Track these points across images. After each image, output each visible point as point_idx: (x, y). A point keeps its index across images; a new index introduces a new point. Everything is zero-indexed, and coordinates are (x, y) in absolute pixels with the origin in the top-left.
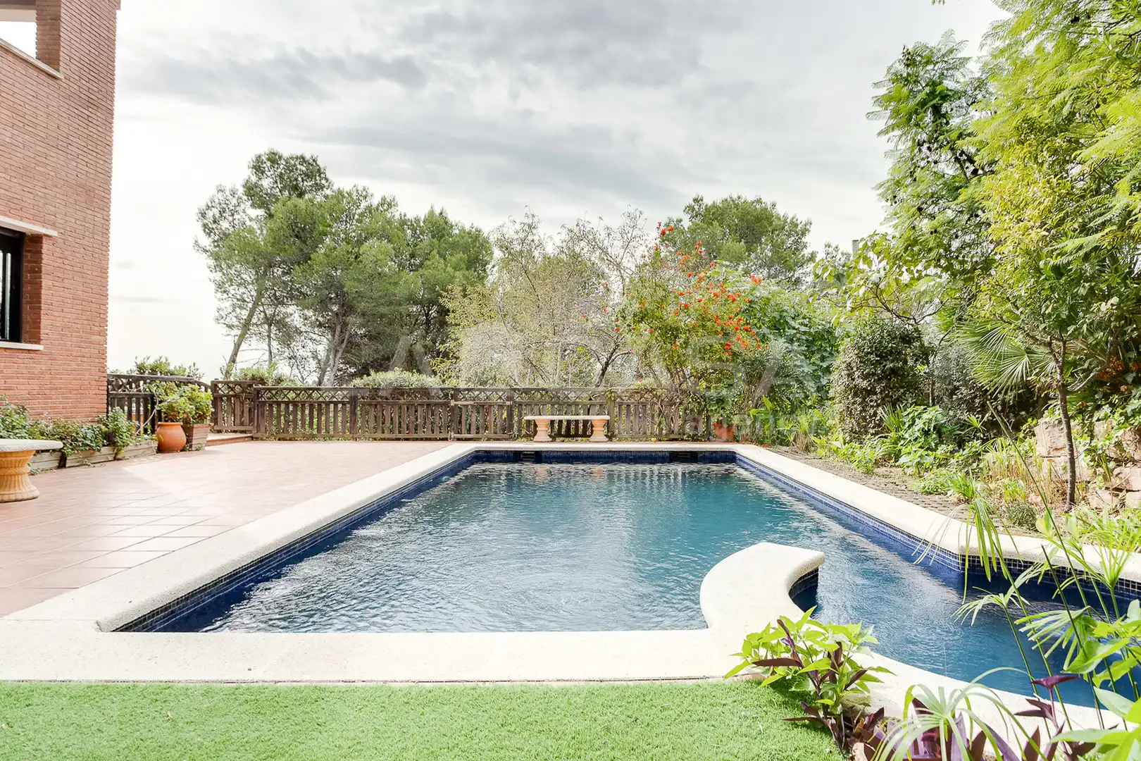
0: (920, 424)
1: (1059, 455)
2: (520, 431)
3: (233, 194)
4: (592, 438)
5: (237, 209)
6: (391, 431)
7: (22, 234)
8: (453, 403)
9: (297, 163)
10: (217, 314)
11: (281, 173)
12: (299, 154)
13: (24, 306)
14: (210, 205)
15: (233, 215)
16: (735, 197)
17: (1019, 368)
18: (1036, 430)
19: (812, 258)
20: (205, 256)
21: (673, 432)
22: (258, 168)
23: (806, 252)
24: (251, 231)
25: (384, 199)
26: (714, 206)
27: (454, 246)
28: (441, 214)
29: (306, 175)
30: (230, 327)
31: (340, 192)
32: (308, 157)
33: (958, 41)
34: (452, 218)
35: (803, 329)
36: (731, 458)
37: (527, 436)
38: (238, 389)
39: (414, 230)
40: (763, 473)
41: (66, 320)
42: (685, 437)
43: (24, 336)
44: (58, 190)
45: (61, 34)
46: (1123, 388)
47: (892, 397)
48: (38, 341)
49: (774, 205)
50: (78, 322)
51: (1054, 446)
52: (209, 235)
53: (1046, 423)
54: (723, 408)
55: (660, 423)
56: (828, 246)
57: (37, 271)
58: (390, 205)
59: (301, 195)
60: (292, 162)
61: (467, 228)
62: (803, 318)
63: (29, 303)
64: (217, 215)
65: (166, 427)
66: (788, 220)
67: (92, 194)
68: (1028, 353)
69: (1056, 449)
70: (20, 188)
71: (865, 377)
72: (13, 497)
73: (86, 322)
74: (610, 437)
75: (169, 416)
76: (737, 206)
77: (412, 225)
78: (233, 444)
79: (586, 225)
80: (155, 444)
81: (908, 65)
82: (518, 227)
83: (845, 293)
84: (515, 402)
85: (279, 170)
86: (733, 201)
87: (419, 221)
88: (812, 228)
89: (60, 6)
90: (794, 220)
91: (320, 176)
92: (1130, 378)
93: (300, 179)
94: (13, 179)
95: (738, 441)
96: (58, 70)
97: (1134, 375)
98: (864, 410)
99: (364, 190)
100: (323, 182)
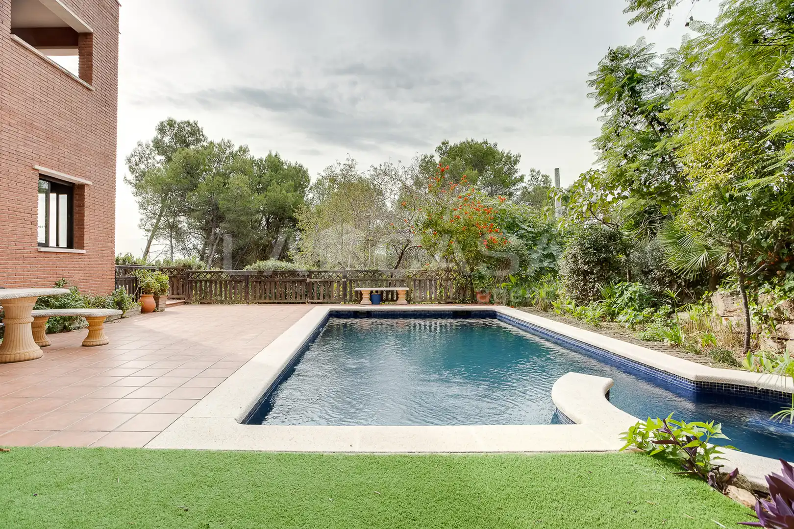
0: (627, 294)
1: (732, 315)
2: (351, 297)
3: (147, 147)
4: (398, 302)
5: (150, 156)
6: (270, 298)
7: (74, 184)
8: (308, 280)
9: (185, 126)
10: (140, 223)
11: (176, 133)
12: (186, 120)
13: (75, 226)
14: (133, 154)
15: (147, 160)
16: (470, 140)
17: (701, 258)
18: (713, 299)
19: (521, 179)
20: (130, 186)
21: (449, 298)
22: (161, 129)
23: (517, 175)
24: (159, 170)
25: (241, 147)
26: (455, 146)
27: (285, 177)
28: (276, 156)
29: (191, 133)
30: (148, 231)
31: (211, 143)
32: (191, 122)
33: (647, 44)
34: (283, 158)
35: (530, 229)
36: (493, 315)
37: (355, 301)
38: (175, 272)
39: (259, 166)
40: (521, 325)
41: (96, 234)
42: (457, 301)
43: (75, 245)
44: (92, 157)
45: (93, 64)
46: (778, 272)
47: (604, 276)
48: (82, 248)
49: (496, 145)
50: (101, 235)
51: (728, 310)
52: (132, 173)
53: (721, 294)
54: (483, 283)
55: (441, 292)
56: (533, 171)
57: (82, 206)
58: (244, 151)
59: (188, 146)
60: (182, 126)
61: (293, 165)
62: (529, 222)
63: (77, 225)
64: (138, 160)
65: (145, 298)
66: (505, 155)
67: (107, 158)
68: (706, 249)
69: (730, 312)
70: (75, 157)
71: (587, 263)
72: (98, 343)
73: (105, 235)
74: (409, 301)
75: (146, 291)
76: (471, 146)
77: (258, 163)
78: (176, 307)
79: (390, 165)
80: (140, 308)
81: (612, 60)
82: (342, 167)
83: (572, 209)
84: (347, 279)
85: (175, 131)
86: (468, 143)
87: (262, 160)
88: (521, 160)
89: (92, 47)
90: (509, 154)
91: (199, 134)
92: (784, 266)
93: (187, 136)
94: (72, 152)
95: (493, 304)
96: (91, 85)
97: (787, 264)
98: (585, 285)
99: (228, 142)
100: (201, 137)
